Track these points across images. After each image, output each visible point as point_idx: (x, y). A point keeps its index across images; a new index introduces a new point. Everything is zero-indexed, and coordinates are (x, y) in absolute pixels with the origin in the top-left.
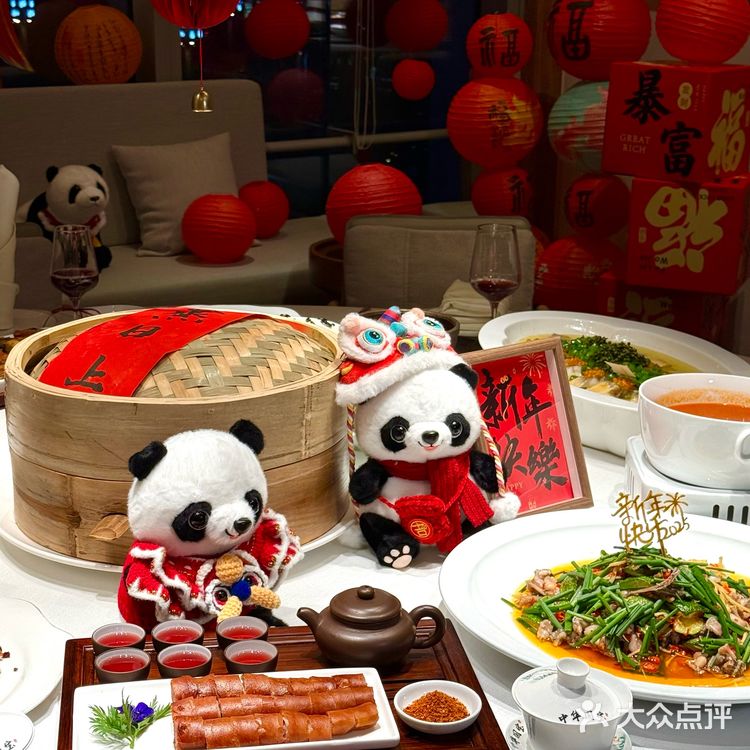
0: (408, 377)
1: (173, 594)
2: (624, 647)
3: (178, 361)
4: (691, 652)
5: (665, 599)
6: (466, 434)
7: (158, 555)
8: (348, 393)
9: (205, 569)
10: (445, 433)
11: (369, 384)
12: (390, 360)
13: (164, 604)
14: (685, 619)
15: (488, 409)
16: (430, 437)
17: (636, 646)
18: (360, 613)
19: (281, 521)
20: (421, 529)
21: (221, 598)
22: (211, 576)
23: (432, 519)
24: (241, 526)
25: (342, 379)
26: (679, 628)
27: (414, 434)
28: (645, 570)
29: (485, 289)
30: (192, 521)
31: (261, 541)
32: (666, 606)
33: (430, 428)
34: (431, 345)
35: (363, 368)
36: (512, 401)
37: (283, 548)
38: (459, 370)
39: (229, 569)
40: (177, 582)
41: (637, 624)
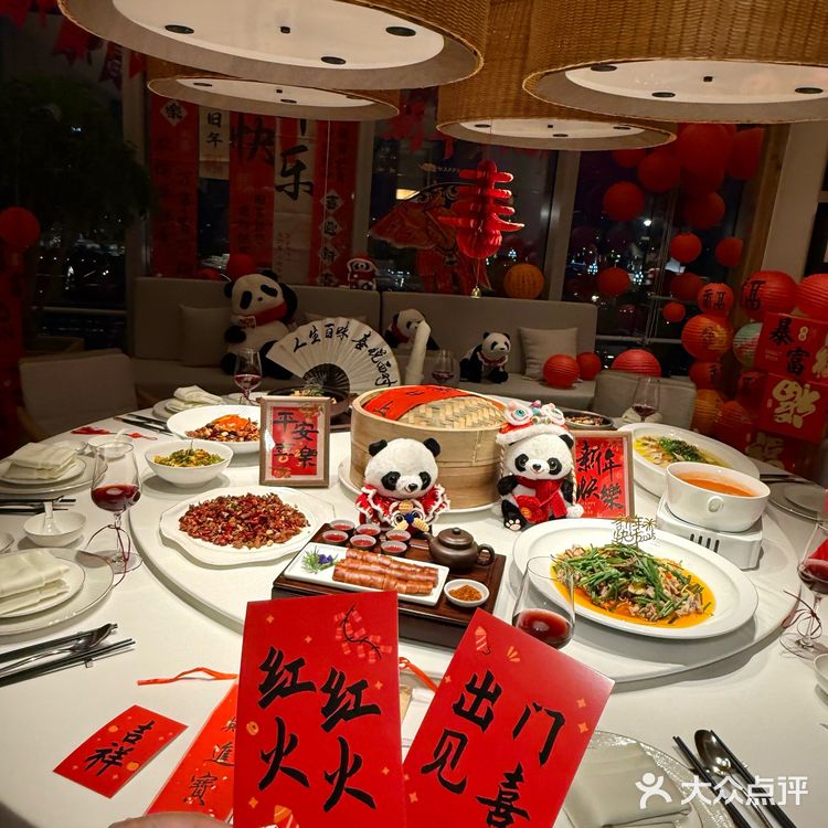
0: (534, 435)
1: (375, 513)
2: (598, 593)
3: (422, 409)
4: (634, 603)
5: (627, 572)
6: (558, 470)
7: (371, 493)
8: (502, 438)
9: (395, 504)
10: (546, 467)
11: (512, 436)
12: (526, 425)
13: (369, 517)
14: (635, 585)
15: (581, 462)
16: (537, 467)
17: (604, 593)
18: (451, 541)
19: (441, 491)
20: (526, 513)
21: (399, 520)
22: (396, 508)
23: (533, 509)
24: (413, 487)
25: (500, 431)
26: (631, 589)
27: (529, 465)
28: (622, 555)
29: (638, 410)
30: (390, 480)
31: (429, 499)
32: (627, 576)
33: (538, 462)
34: (549, 422)
35: (512, 427)
36: (598, 459)
37: (438, 504)
38: (565, 438)
39: (406, 507)
40: (378, 508)
41: (607, 581)
